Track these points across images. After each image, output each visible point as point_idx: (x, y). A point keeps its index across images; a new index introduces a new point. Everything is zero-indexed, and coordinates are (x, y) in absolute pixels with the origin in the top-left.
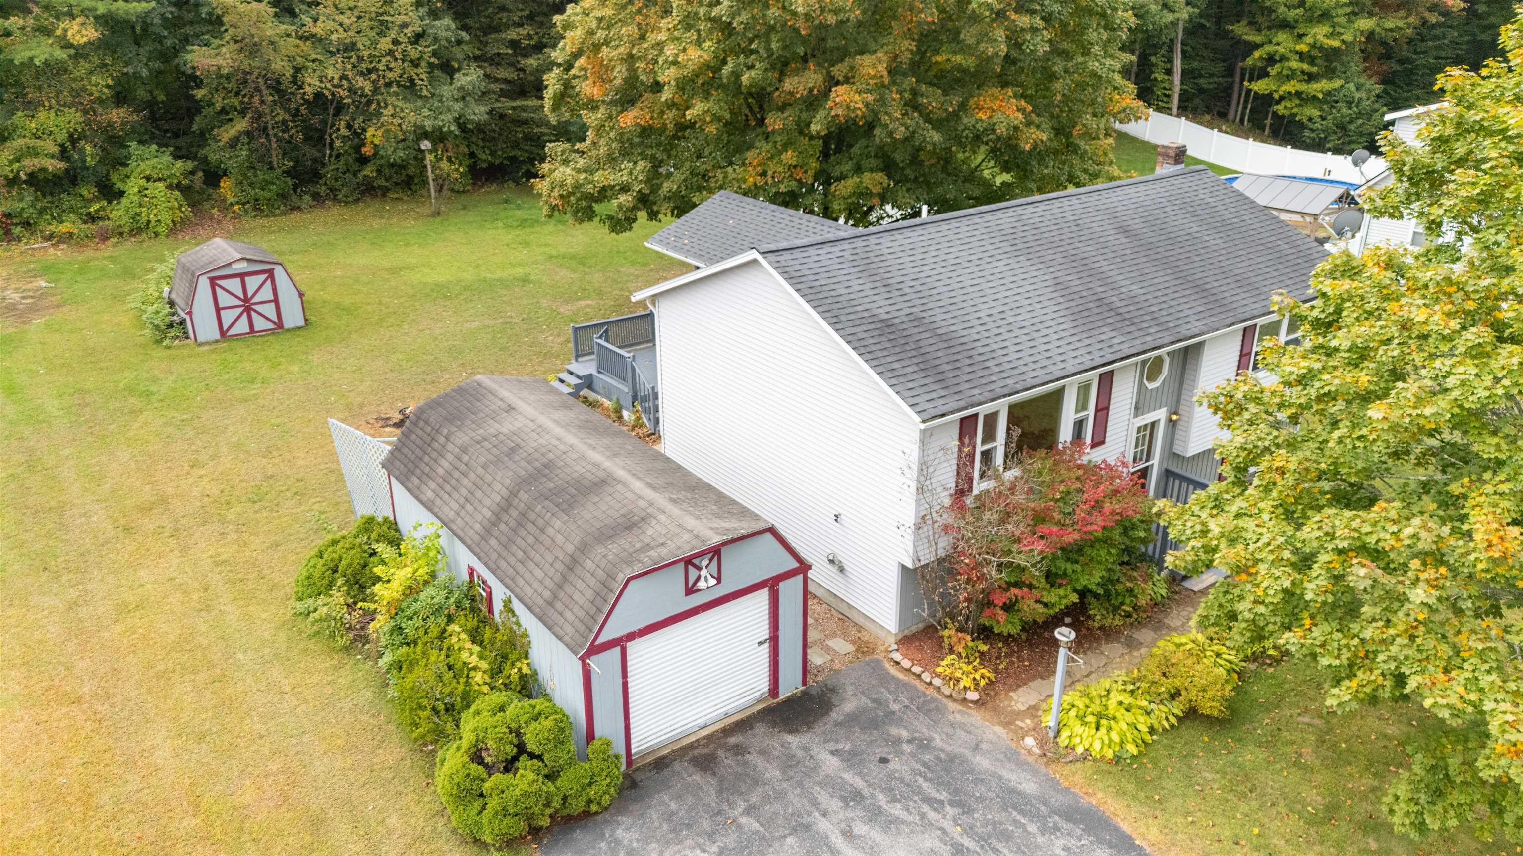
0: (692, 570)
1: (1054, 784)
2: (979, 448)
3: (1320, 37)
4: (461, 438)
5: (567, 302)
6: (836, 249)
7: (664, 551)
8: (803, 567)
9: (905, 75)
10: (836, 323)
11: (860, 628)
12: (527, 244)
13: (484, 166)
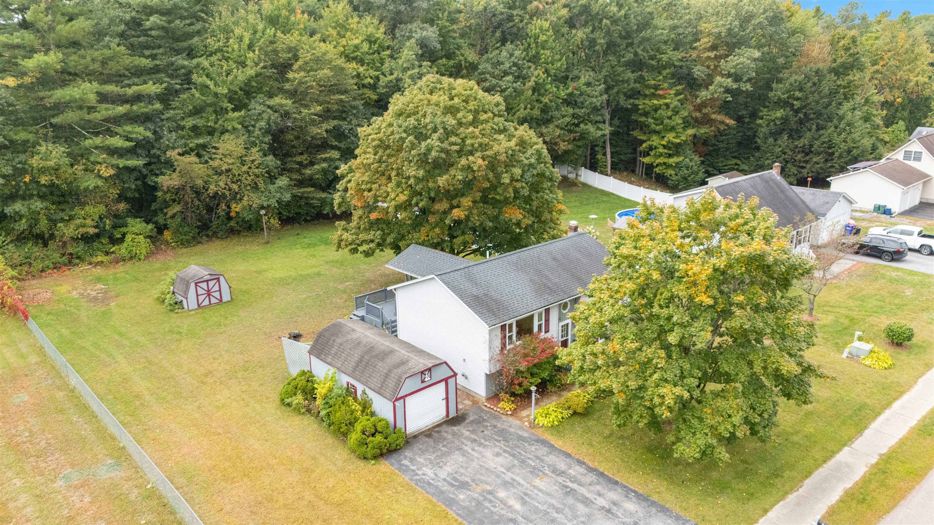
0: (423, 376)
1: (533, 434)
2: (508, 335)
3: (671, 138)
4: (339, 341)
5: (340, 283)
6: (459, 273)
7: (415, 370)
8: (455, 375)
9: (479, 203)
10: (461, 298)
11: (473, 397)
12: (314, 256)
13: (285, 218)
